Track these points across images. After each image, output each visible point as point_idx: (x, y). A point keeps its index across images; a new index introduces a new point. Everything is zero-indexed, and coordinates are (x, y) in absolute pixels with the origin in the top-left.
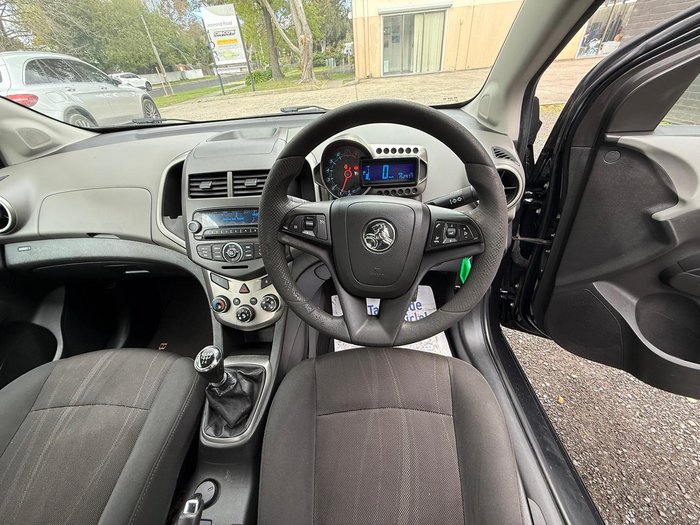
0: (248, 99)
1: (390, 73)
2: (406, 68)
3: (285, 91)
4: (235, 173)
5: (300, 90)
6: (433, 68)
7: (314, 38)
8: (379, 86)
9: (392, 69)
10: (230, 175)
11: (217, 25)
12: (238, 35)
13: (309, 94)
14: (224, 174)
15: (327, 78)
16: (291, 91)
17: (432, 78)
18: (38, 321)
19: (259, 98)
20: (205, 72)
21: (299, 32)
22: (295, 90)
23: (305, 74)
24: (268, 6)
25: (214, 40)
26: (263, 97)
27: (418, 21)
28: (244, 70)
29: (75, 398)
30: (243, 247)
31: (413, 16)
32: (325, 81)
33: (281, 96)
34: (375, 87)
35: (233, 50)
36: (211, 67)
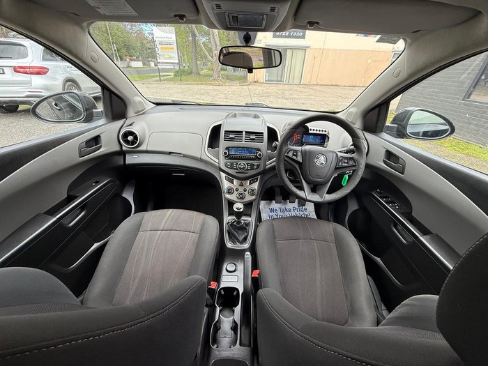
0: (176, 86)
1: (268, 81)
2: (279, 79)
3: (202, 84)
4: (246, 132)
5: (212, 85)
6: (296, 81)
8: (262, 88)
9: (270, 78)
10: (244, 133)
11: (162, 38)
12: (175, 46)
13: (218, 87)
14: (242, 132)
15: (228, 79)
16: (205, 84)
17: (295, 88)
18: (124, 195)
19: (184, 86)
20: (144, 64)
21: (214, 49)
22: (208, 84)
23: (215, 75)
25: (159, 46)
26: (187, 86)
27: (289, 53)
28: (176, 67)
29: (161, 228)
30: (247, 164)
31: (286, 50)
32: (228, 81)
33: (199, 86)
34: (260, 88)
35: (170, 54)
36: (148, 61)
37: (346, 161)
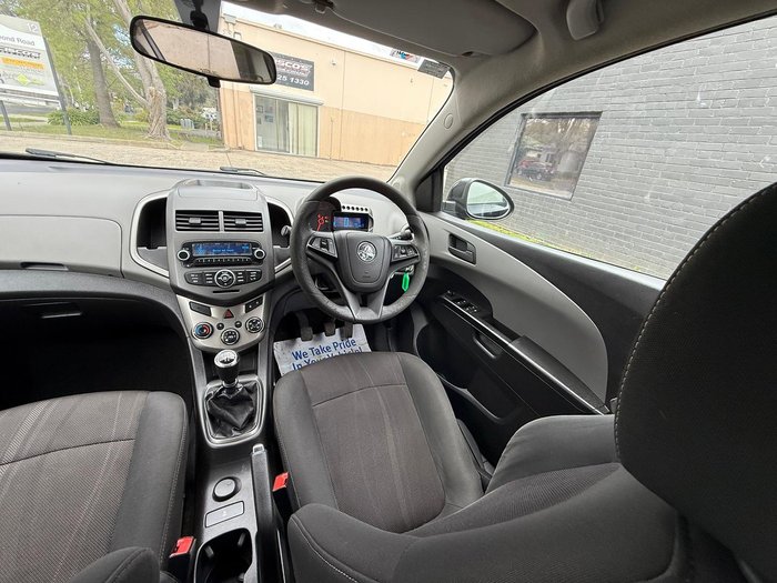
1: (263, 148)
2: (282, 147)
3: (126, 144)
4: (225, 213)
5: (150, 146)
6: (310, 153)
7: (167, 93)
9: (266, 146)
10: (221, 214)
12: (44, 61)
13: (163, 152)
14: (216, 213)
15: (185, 139)
16: (134, 144)
17: (308, 162)
21: (146, 81)
22: (143, 145)
23: (155, 128)
24: (99, 41)
27: (292, 109)
28: (53, 105)
30: (236, 273)
31: (287, 104)
32: (184, 143)
33: (119, 147)
34: (249, 159)
35: (34, 77)
37: (403, 251)
